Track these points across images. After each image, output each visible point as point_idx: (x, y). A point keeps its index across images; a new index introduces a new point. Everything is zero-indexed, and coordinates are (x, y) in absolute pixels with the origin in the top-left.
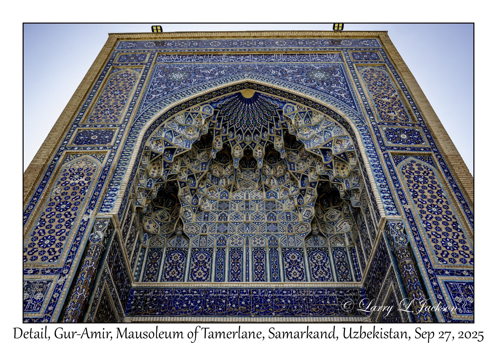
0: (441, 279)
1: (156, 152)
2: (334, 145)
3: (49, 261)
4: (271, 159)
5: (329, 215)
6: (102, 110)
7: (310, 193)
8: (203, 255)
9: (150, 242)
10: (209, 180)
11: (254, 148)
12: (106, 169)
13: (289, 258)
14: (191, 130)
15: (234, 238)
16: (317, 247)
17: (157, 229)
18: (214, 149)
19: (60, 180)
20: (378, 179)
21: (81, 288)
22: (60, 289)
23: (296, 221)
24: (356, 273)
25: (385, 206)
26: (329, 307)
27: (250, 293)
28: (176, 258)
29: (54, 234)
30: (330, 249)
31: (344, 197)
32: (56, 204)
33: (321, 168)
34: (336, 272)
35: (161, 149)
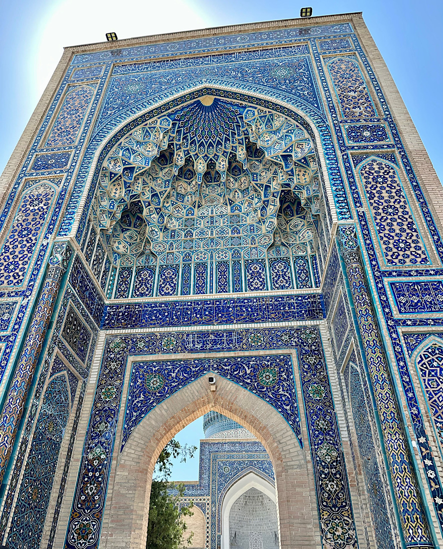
0: (387, 281)
1: (115, 172)
2: (295, 150)
3: (14, 285)
4: (236, 171)
5: (293, 224)
6: (59, 132)
7: (273, 204)
8: (171, 272)
9: (121, 261)
10: (173, 199)
11: (217, 160)
12: (63, 193)
13: (251, 270)
14: (149, 146)
15: (199, 254)
16: (279, 257)
17: (127, 249)
18: (175, 164)
19: (21, 207)
20: (334, 182)
21: (43, 308)
22: (24, 310)
23: (259, 233)
24: (316, 279)
25: (338, 210)
26: (288, 312)
27: (213, 304)
28: (145, 275)
29: (17, 260)
30: (291, 258)
31: (305, 205)
32: (18, 231)
33: (282, 176)
34: (296, 279)
35: (120, 168)
